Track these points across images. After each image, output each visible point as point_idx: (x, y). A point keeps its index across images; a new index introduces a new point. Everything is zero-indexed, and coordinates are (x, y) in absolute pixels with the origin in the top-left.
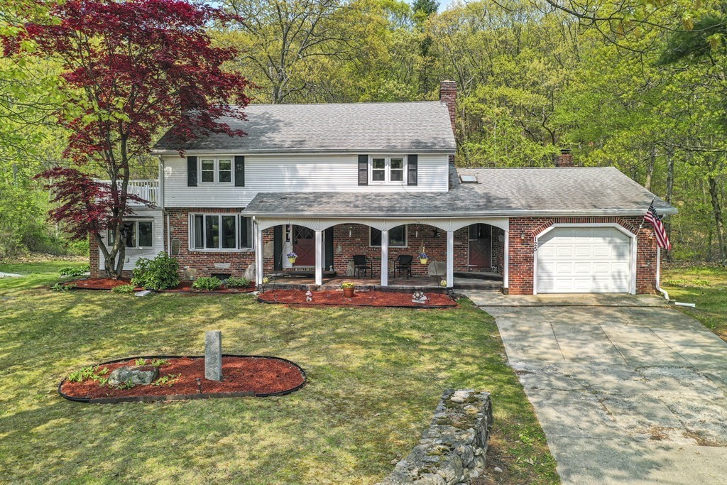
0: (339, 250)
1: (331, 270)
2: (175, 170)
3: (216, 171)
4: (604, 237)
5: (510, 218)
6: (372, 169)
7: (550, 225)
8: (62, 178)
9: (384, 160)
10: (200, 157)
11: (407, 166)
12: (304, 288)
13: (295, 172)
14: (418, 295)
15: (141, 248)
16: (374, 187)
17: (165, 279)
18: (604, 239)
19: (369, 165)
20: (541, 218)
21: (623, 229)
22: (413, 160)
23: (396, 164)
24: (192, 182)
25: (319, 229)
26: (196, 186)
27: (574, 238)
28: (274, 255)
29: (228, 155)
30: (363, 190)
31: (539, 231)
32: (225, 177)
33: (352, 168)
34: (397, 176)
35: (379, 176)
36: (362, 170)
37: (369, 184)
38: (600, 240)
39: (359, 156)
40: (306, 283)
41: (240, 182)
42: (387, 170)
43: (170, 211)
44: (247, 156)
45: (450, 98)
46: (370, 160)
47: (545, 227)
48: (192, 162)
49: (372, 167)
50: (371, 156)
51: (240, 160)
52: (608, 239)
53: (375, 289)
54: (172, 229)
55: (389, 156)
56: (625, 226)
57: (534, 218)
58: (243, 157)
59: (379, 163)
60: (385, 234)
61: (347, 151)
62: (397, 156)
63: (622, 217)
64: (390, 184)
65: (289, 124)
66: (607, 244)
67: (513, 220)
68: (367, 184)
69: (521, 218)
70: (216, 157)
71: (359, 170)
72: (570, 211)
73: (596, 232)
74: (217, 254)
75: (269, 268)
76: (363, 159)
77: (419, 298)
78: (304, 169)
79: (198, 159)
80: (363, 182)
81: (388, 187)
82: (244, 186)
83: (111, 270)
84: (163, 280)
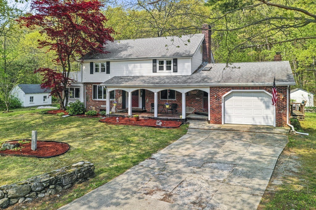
0: (147, 101)
1: (144, 109)
2: (86, 67)
3: (100, 68)
4: (258, 97)
5: (210, 87)
6: (159, 65)
7: (229, 90)
8: (46, 72)
9: (163, 61)
10: (94, 62)
11: (173, 63)
12: (124, 117)
13: (127, 68)
14: (158, 121)
15: (76, 98)
16: (160, 73)
17: (77, 111)
18: (258, 98)
19: (157, 63)
20: (225, 87)
21: (268, 93)
22: (175, 61)
23: (169, 63)
24: (92, 72)
25: (130, 91)
26: (93, 74)
27: (243, 97)
28: (123, 102)
29: (104, 61)
30: (155, 74)
31: (224, 93)
32: (103, 70)
33: (150, 65)
34: (169, 68)
35: (161, 68)
36: (154, 66)
37: (157, 72)
38: (256, 98)
39: (153, 60)
40: (125, 114)
41: (108, 72)
42: (165, 65)
43: (86, 84)
44: (111, 61)
45: (206, 32)
46: (158, 62)
47: (227, 91)
48: (92, 64)
49: (158, 64)
50: (158, 60)
51: (108, 63)
52: (260, 98)
53: (152, 118)
54: (87, 91)
55: (165, 59)
56: (268, 91)
57: (221, 87)
58: (109, 62)
59: (162, 63)
60: (156, 94)
61: (147, 58)
62: (169, 59)
63: (267, 87)
64: (166, 72)
65: (132, 47)
66: (260, 101)
67: (211, 88)
68: (156, 72)
69: (215, 87)
70: (99, 62)
71: (153, 66)
72: (238, 84)
73: (254, 94)
74: (102, 101)
75: (121, 108)
76: (154, 61)
77: (159, 123)
78: (131, 66)
79: (94, 63)
80: (154, 71)
81: (165, 73)
82: (109, 73)
83: (62, 107)
84: (76, 111)
